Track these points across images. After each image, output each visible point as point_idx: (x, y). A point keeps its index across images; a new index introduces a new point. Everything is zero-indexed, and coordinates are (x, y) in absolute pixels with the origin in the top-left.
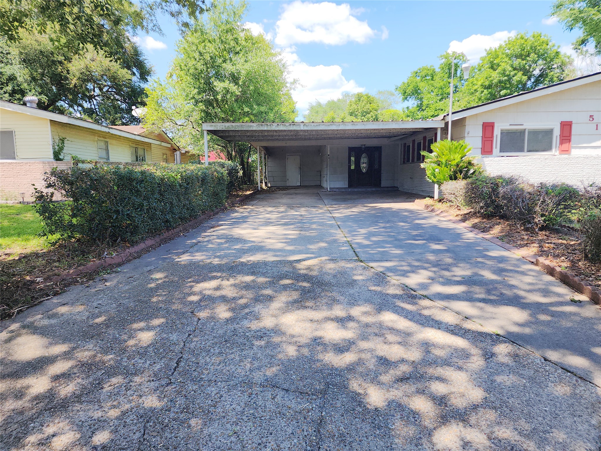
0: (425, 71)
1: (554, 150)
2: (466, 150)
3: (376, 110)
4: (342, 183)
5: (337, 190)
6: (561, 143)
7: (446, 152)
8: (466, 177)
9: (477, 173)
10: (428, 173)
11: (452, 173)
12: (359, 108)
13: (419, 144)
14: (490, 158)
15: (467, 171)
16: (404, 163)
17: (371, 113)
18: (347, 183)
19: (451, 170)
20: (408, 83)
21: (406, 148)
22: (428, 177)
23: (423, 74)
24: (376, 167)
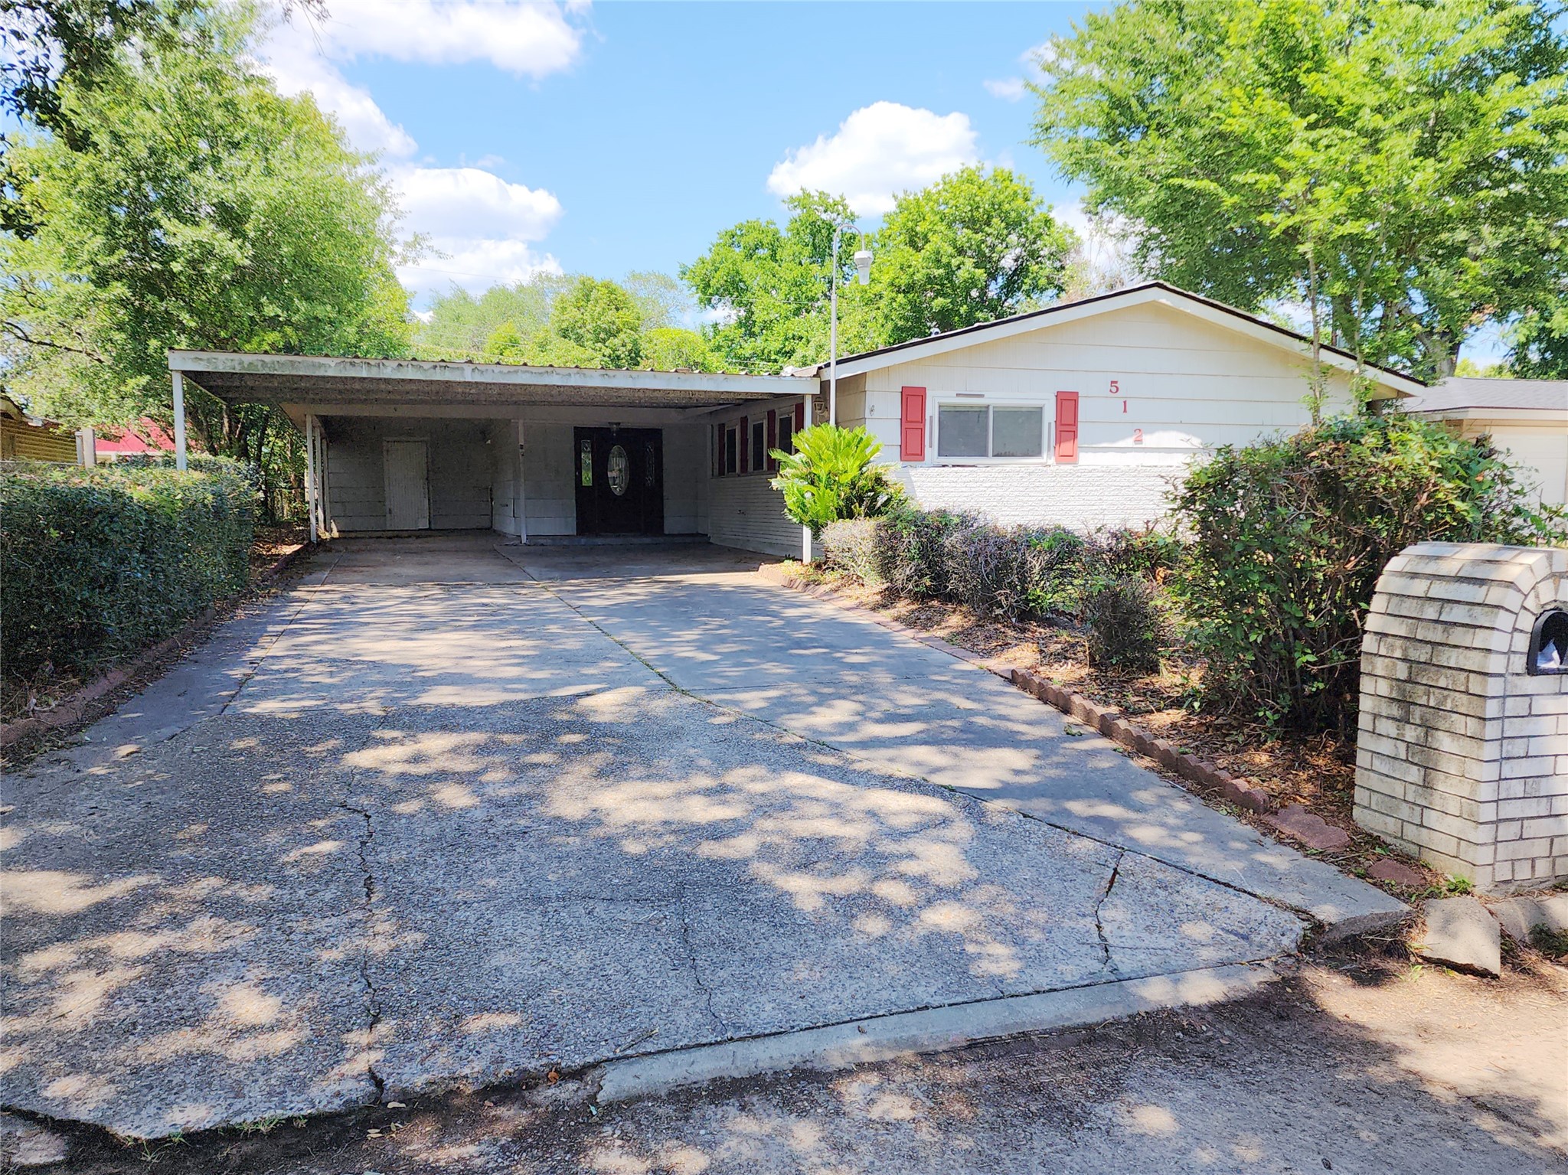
0: (755, 234)
1: (1045, 454)
2: (868, 451)
3: (634, 329)
4: (559, 523)
5: (549, 541)
6: (1059, 441)
7: (827, 454)
8: (872, 512)
9: (894, 502)
10: (790, 501)
11: (841, 503)
12: (587, 317)
13: (758, 429)
14: (920, 470)
15: (874, 499)
16: (721, 473)
17: (622, 335)
18: (572, 521)
19: (839, 496)
20: (714, 262)
21: (726, 438)
22: (790, 510)
23: (750, 240)
24: (650, 480)
